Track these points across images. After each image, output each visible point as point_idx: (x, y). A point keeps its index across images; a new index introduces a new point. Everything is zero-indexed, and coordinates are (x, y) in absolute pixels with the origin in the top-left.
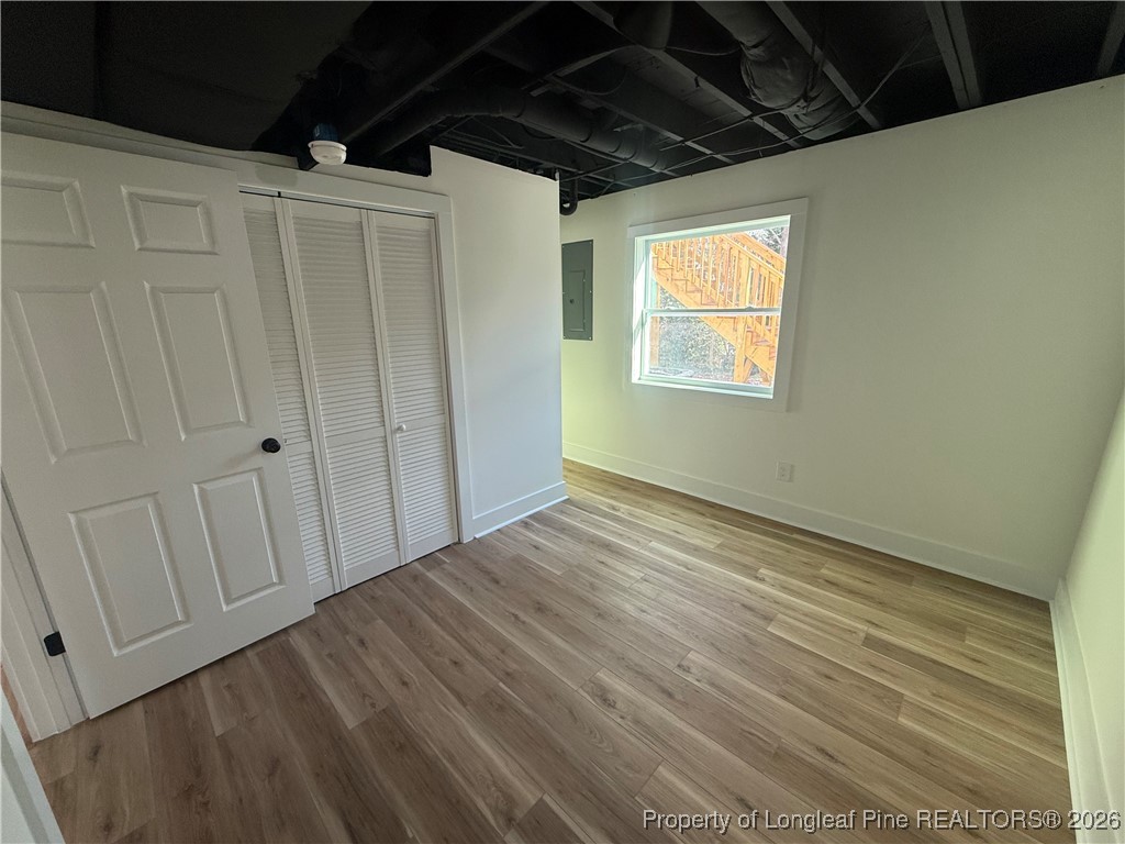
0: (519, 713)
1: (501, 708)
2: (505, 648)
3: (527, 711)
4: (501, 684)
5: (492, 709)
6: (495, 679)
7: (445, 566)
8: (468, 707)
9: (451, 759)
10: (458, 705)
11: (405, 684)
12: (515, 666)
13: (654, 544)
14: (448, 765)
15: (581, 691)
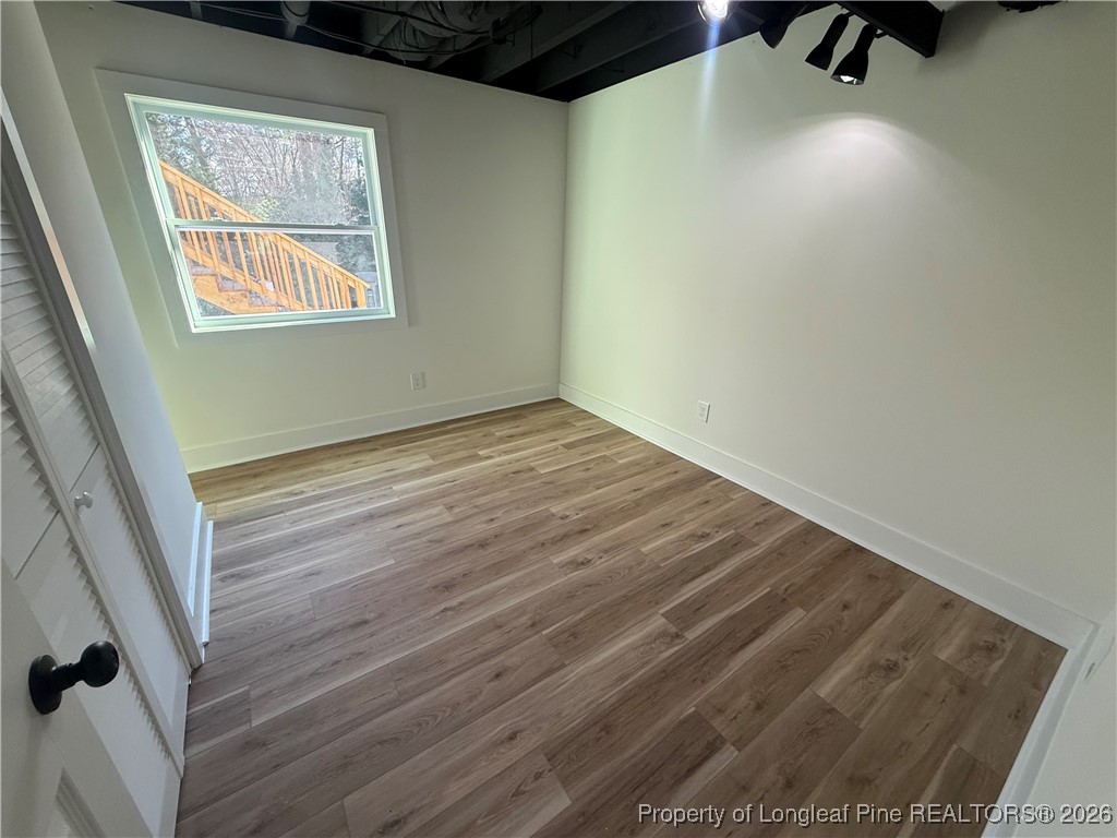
0: (582, 621)
1: (575, 635)
2: (496, 624)
3: (582, 615)
4: (544, 633)
5: (574, 642)
6: (536, 637)
7: (253, 694)
8: (566, 663)
9: (623, 678)
10: (562, 672)
11: (512, 737)
12: (524, 619)
13: (396, 488)
14: (630, 681)
15: (569, 576)
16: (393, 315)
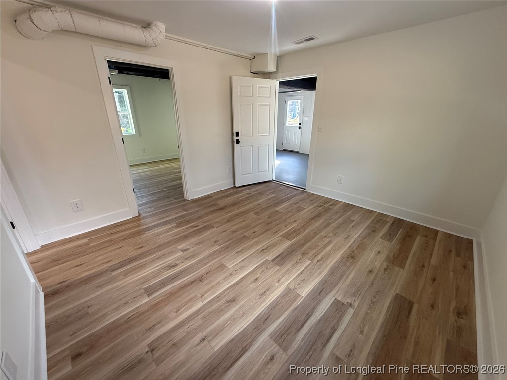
16: (135, 133)
